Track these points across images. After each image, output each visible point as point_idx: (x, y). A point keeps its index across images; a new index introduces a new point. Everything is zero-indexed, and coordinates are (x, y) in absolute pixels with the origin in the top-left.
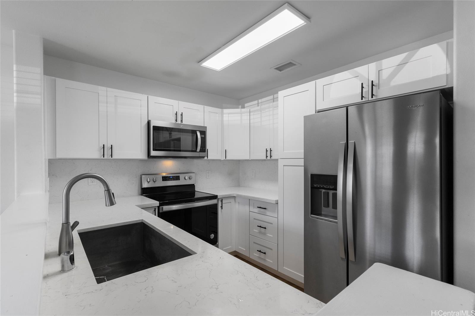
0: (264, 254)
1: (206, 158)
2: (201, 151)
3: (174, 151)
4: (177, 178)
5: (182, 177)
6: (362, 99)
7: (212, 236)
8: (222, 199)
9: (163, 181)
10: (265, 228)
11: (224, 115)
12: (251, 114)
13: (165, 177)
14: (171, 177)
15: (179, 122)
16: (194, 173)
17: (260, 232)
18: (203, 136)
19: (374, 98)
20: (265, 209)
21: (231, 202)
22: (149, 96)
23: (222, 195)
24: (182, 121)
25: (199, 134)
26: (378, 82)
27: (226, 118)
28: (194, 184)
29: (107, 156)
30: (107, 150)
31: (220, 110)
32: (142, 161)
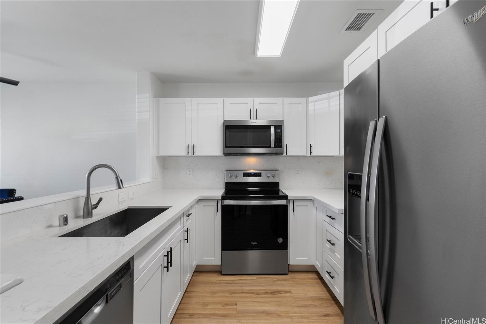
0: (333, 279)
1: (285, 154)
2: (275, 147)
4: (259, 175)
5: (264, 174)
7: (280, 240)
8: (294, 201)
9: (244, 177)
10: (334, 244)
11: (310, 104)
12: (341, 96)
13: (246, 173)
14: (253, 174)
15: (253, 118)
16: (278, 170)
17: (330, 249)
18: (279, 131)
20: (334, 218)
21: (308, 206)
22: (225, 99)
23: (294, 196)
24: (256, 117)
25: (272, 129)
27: (311, 107)
28: (278, 183)
29: (191, 154)
30: (191, 149)
31: (304, 100)
32: (214, 158)
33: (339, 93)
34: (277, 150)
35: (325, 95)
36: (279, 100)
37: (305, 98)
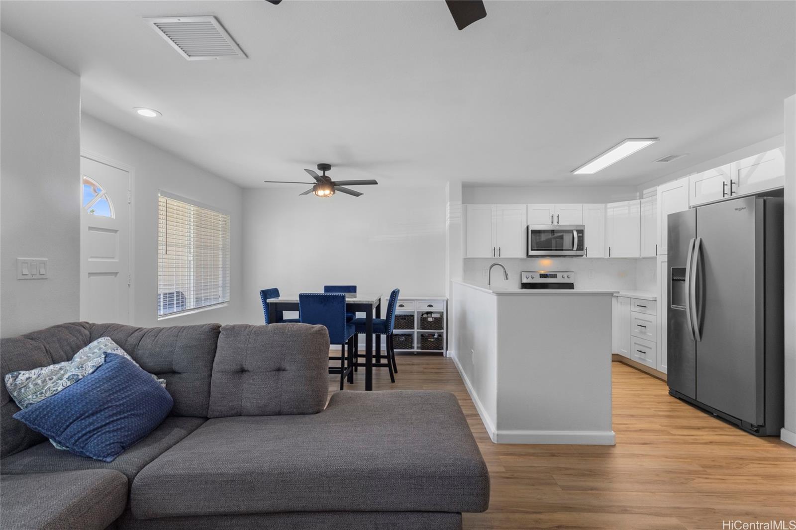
0: (644, 354)
1: (585, 256)
2: (577, 250)
3: (556, 250)
4: (555, 276)
5: (559, 275)
6: (724, 196)
9: (541, 278)
10: (645, 327)
11: (608, 210)
12: (642, 206)
13: (542, 274)
14: (549, 275)
15: (555, 223)
16: (573, 272)
17: (641, 332)
18: (581, 235)
19: (734, 195)
20: (645, 307)
22: (528, 205)
24: (558, 222)
25: (575, 233)
26: (738, 181)
27: (610, 212)
28: (573, 284)
29: (497, 256)
30: (497, 251)
31: (603, 205)
32: (522, 259)
33: (639, 202)
34: (579, 253)
35: (626, 203)
36: (579, 206)
37: (604, 205)
